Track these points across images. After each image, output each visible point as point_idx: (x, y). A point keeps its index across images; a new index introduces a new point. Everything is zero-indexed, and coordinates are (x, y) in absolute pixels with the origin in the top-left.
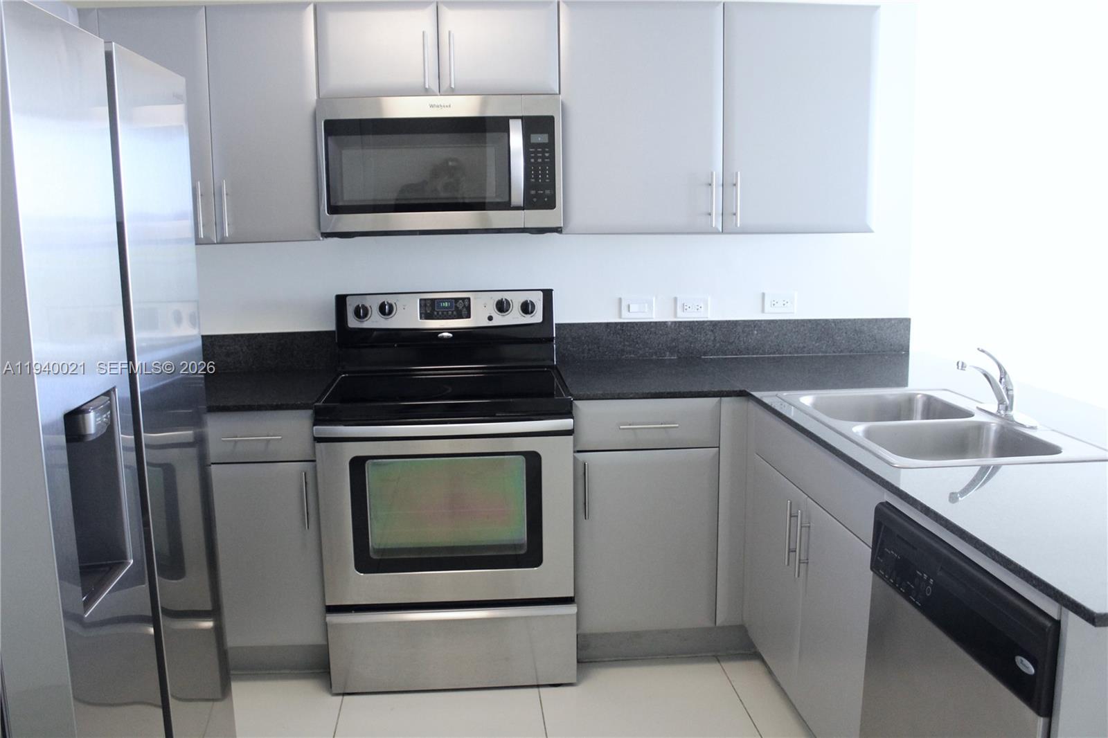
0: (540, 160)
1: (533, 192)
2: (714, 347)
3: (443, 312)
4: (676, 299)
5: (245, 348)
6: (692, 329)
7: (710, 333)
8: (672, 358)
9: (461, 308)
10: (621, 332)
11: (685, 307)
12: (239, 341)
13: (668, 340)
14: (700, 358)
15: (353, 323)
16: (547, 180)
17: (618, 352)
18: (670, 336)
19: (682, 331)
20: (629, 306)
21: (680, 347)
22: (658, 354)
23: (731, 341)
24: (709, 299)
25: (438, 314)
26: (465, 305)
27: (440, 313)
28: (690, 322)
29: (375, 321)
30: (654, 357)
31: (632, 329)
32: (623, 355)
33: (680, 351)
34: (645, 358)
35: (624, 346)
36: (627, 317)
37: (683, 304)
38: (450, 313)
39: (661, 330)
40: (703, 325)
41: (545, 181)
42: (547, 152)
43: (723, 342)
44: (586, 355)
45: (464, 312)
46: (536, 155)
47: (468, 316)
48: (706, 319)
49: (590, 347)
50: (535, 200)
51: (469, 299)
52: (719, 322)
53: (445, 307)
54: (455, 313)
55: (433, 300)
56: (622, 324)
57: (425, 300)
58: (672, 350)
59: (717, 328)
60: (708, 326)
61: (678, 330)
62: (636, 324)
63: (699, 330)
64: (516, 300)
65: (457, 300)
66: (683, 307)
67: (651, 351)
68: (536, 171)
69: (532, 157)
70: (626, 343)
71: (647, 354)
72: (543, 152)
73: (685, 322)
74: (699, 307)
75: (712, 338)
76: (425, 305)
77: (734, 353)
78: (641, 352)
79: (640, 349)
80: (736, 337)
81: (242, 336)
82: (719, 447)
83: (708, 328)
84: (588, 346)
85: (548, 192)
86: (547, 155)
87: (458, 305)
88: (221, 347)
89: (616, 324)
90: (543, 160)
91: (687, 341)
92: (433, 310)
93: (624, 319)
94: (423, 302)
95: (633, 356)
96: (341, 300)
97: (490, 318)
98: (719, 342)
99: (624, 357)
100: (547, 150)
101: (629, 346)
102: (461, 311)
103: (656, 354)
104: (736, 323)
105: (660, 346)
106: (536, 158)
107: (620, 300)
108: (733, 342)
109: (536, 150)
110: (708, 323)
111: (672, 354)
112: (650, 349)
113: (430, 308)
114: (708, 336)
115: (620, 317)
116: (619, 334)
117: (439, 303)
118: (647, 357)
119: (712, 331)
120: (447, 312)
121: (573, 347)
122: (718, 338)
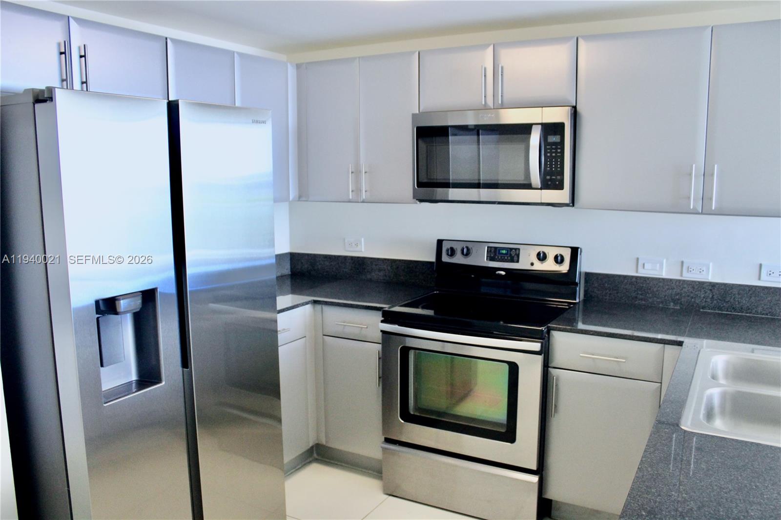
0: (554, 155)
1: (548, 177)
2: (712, 303)
3: (501, 257)
4: (682, 263)
5: (389, 268)
6: (693, 288)
7: (709, 292)
8: (676, 307)
9: (513, 254)
10: (635, 283)
11: (690, 270)
12: (386, 263)
13: (673, 293)
14: (699, 311)
15: (445, 258)
16: (559, 169)
17: (633, 299)
18: (675, 290)
19: (685, 288)
20: (644, 264)
21: (683, 300)
22: (664, 303)
23: (727, 300)
24: (711, 264)
25: (498, 257)
26: (516, 254)
27: (500, 257)
28: (693, 281)
29: (458, 259)
30: (661, 305)
31: (644, 282)
32: (636, 301)
33: (682, 303)
34: (653, 305)
35: (638, 294)
36: (643, 273)
37: (688, 267)
38: (506, 258)
39: (668, 285)
40: (703, 285)
41: (557, 170)
42: (559, 149)
43: (720, 300)
44: (608, 297)
45: (515, 258)
46: (551, 150)
47: (518, 261)
48: (707, 281)
49: (611, 292)
50: (549, 183)
51: (519, 249)
52: (717, 284)
53: (502, 254)
54: (509, 258)
55: (496, 248)
56: (637, 278)
57: (491, 247)
58: (675, 302)
59: (716, 289)
60: (707, 286)
61: (682, 287)
62: (648, 278)
63: (699, 288)
64: (551, 253)
65: (511, 249)
66: (688, 269)
67: (658, 300)
68: (551, 161)
69: (549, 153)
70: (640, 293)
71: (655, 302)
72: (556, 149)
73: (688, 281)
74: (702, 271)
75: (711, 296)
76: (491, 251)
77: (729, 310)
78: (650, 300)
79: (650, 298)
80: (732, 297)
81: (388, 260)
82: (661, 383)
83: (707, 288)
84: (610, 291)
85: (559, 177)
86: (559, 151)
87: (512, 253)
88: (376, 265)
89: (633, 277)
90: (556, 154)
91: (688, 296)
92: (495, 255)
93: (641, 274)
94: (489, 249)
95: (643, 302)
96: (440, 242)
97: (532, 264)
98: (716, 300)
99: (637, 302)
100: (559, 147)
101: (641, 295)
102: (513, 257)
103: (662, 302)
104: (732, 286)
105: (666, 298)
106: (551, 153)
107: (638, 259)
108: (729, 301)
109: (551, 147)
110: (708, 284)
111: (675, 304)
112: (658, 298)
113: (495, 253)
114: (707, 294)
115: (637, 272)
116: (634, 284)
117: (499, 251)
118: (654, 304)
119: (711, 290)
120: (504, 257)
121: (598, 291)
122: (715, 297)
